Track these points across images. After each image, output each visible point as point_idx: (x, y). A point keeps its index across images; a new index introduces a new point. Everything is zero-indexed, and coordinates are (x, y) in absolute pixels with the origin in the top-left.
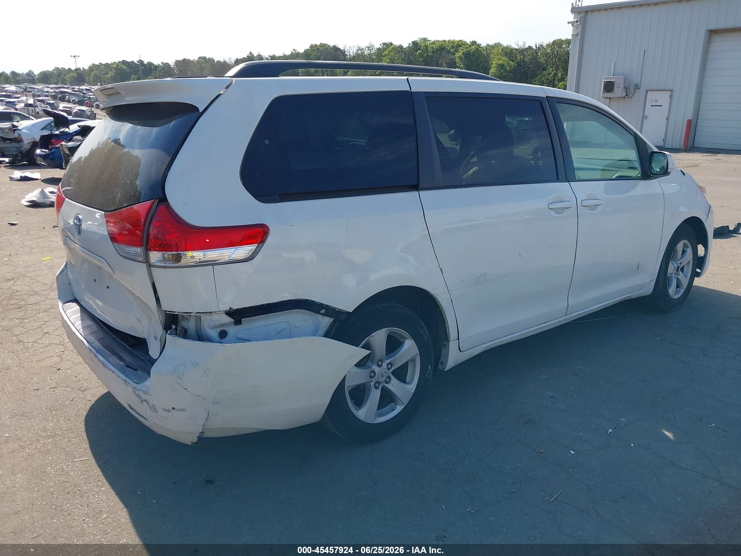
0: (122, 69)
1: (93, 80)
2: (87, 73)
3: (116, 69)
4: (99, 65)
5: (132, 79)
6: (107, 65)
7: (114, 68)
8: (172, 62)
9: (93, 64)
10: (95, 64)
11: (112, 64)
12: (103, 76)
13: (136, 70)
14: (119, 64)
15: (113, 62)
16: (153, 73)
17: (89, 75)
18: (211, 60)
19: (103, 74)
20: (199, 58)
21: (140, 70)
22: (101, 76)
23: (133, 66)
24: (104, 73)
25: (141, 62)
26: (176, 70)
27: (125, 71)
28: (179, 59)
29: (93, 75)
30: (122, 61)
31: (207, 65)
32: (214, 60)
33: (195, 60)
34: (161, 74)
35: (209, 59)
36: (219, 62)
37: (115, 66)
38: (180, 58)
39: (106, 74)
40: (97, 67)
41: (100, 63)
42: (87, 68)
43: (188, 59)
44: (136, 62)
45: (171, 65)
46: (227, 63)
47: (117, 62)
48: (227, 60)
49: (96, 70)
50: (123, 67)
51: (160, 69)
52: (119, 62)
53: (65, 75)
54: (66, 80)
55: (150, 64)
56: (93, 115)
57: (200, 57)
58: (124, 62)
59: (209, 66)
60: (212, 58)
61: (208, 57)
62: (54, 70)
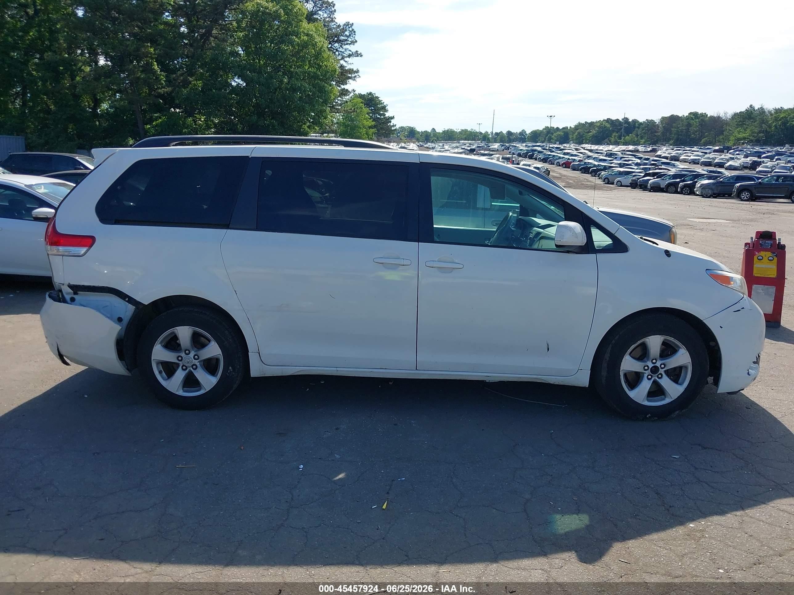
0: (605, 127)
1: (576, 138)
2: (572, 132)
3: (599, 127)
4: (584, 123)
5: (613, 137)
6: (592, 124)
7: (597, 126)
8: (658, 119)
9: (579, 123)
10: (581, 122)
11: (596, 122)
12: (586, 134)
13: (619, 127)
14: (603, 122)
15: (598, 121)
16: (635, 131)
17: (574, 133)
18: (704, 115)
19: (586, 133)
20: (689, 114)
21: (622, 128)
22: (584, 134)
23: (617, 124)
24: (587, 131)
25: (626, 120)
26: (660, 127)
27: (608, 129)
28: (666, 116)
29: (576, 133)
30: (606, 119)
31: (696, 122)
32: (707, 115)
33: (684, 116)
34: (643, 132)
35: (702, 114)
36: (712, 117)
37: (598, 124)
38: (668, 115)
39: (588, 132)
40: (581, 126)
41: (586, 122)
42: (574, 127)
43: (677, 115)
44: (621, 120)
45: (656, 123)
46: (722, 118)
47: (602, 120)
48: (722, 115)
49: (581, 129)
50: (608, 125)
51: (643, 127)
52: (604, 120)
53: (552, 134)
54: (552, 139)
55: (635, 121)
56: (547, 172)
57: (691, 113)
58: (608, 120)
59: (698, 122)
60: (705, 113)
61: (700, 112)
62: (543, 129)
